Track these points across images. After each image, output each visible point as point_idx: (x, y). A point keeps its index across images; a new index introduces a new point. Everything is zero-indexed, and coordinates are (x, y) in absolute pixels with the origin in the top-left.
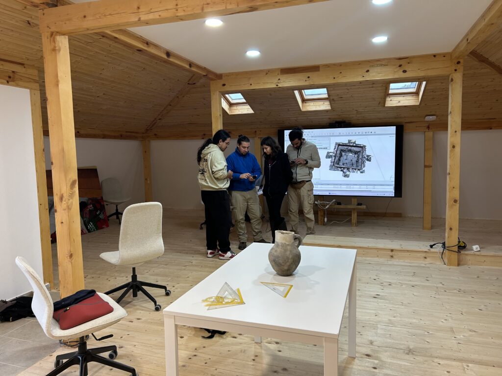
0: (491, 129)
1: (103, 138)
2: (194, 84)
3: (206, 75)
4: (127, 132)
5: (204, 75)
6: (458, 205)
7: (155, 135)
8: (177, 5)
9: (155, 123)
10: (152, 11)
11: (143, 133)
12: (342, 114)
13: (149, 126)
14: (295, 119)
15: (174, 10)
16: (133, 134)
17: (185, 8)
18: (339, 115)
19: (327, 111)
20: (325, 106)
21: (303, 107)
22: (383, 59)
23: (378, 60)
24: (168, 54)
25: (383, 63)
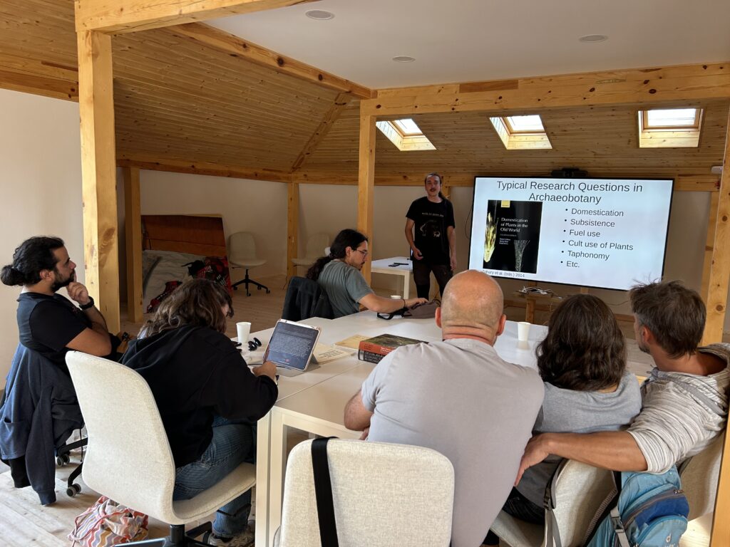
1: (229, 176)
2: (344, 104)
3: (350, 92)
4: (264, 169)
5: (347, 92)
6: (724, 314)
7: (305, 175)
9: (303, 158)
11: (289, 173)
12: (571, 156)
13: (295, 163)
14: (499, 160)
16: (274, 173)
18: (567, 159)
19: (546, 151)
20: (543, 143)
21: (510, 143)
22: (620, 71)
23: (611, 73)
24: (281, 61)
25: (619, 78)
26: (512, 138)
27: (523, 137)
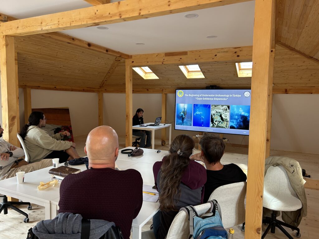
0: (312, 93)
6: (269, 143)
7: (106, 90)
8: (59, 22)
9: (104, 83)
10: (48, 25)
11: (99, 89)
12: (212, 81)
13: (101, 84)
14: (185, 83)
15: (57, 25)
16: (92, 89)
17: (62, 24)
18: (211, 82)
19: (203, 79)
20: (201, 76)
21: (188, 76)
22: (226, 48)
23: (222, 49)
24: (89, 45)
25: (225, 51)
26: (189, 74)
27: (193, 74)
